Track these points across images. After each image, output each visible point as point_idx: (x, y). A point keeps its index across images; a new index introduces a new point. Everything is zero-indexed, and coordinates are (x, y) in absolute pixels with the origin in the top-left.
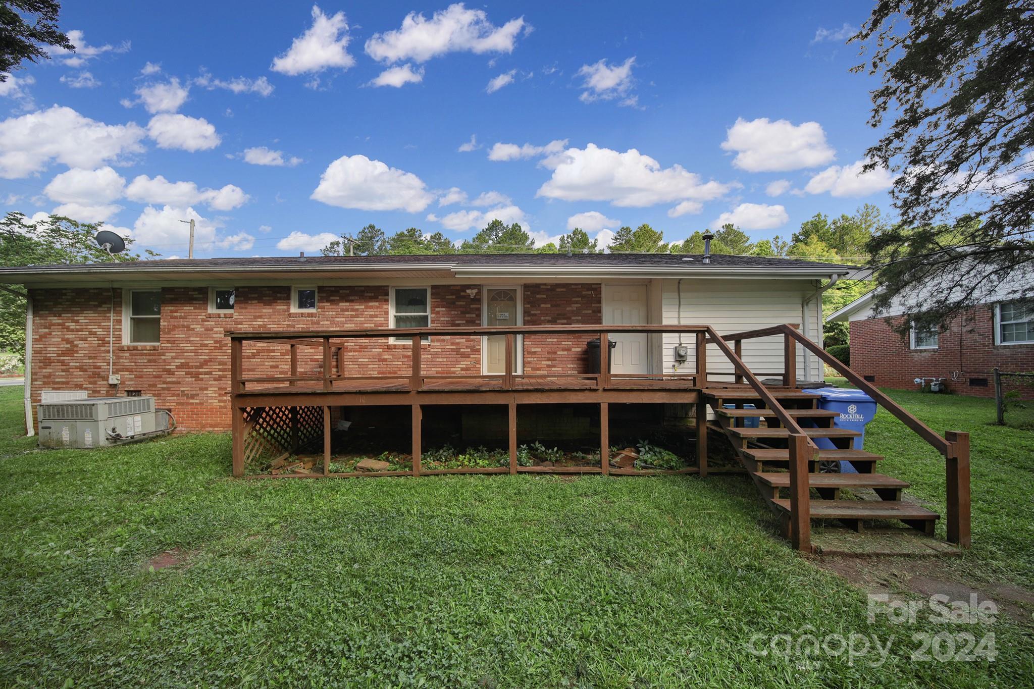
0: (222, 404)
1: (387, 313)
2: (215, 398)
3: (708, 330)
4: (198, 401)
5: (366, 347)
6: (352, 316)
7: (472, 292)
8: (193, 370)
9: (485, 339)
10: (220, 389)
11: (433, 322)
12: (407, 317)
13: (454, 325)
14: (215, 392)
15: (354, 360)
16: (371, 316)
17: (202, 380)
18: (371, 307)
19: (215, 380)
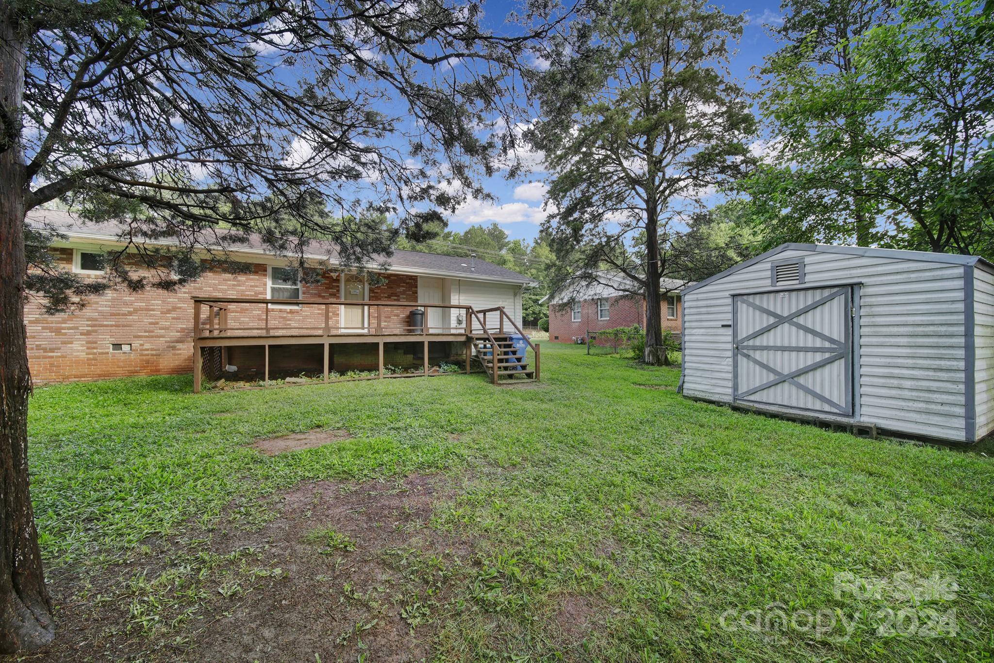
0: (91, 356)
1: (265, 285)
2: (82, 351)
3: (471, 308)
4: (59, 354)
5: (247, 310)
6: (234, 285)
7: (334, 275)
8: (54, 325)
9: (343, 306)
10: (88, 342)
11: (304, 293)
12: (280, 288)
13: (320, 296)
14: (82, 345)
15: (235, 319)
16: (252, 286)
17: (65, 334)
18: (252, 279)
19: (82, 334)
